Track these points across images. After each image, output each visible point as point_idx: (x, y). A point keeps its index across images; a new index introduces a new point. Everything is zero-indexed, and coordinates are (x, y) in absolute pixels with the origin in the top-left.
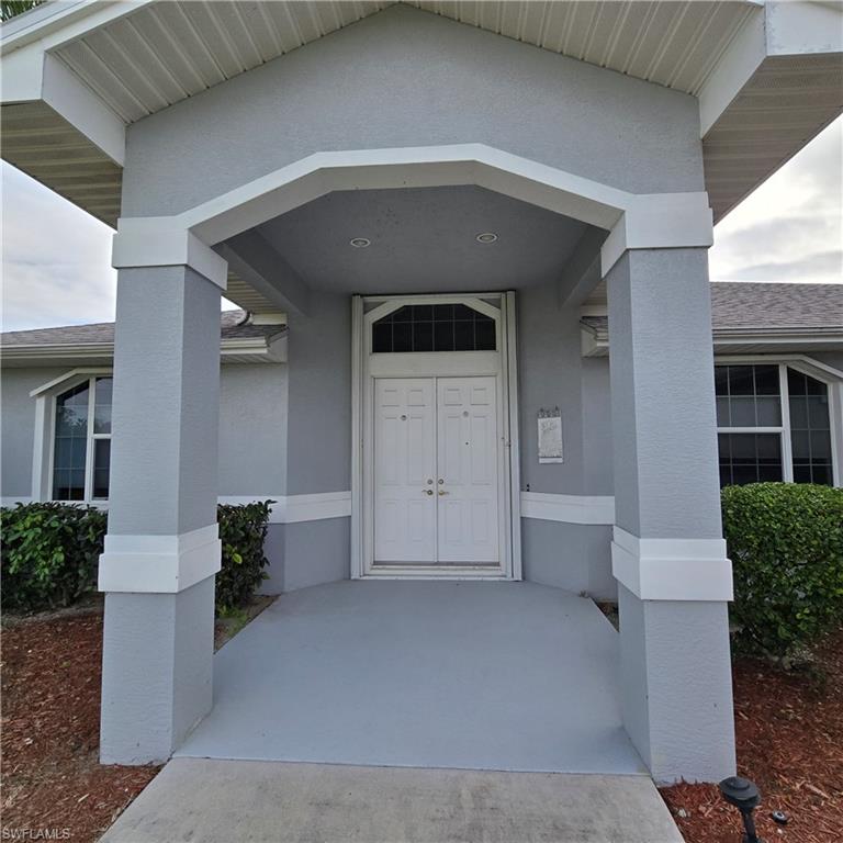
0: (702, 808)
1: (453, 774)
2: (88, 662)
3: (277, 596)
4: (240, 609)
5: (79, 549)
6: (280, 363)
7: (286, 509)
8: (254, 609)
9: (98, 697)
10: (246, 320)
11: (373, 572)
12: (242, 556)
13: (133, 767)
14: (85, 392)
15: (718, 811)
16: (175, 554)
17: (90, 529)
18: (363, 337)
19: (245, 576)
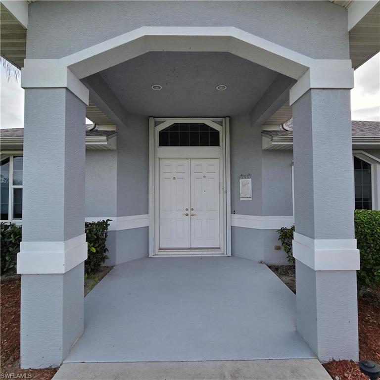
0: (346, 375)
1: (218, 363)
2: (12, 307)
3: (112, 267)
4: (94, 274)
5: (5, 246)
6: (113, 150)
7: (116, 224)
8: (101, 274)
9: (19, 327)
10: (94, 128)
11: (159, 253)
12: (95, 248)
13: (40, 369)
14: (8, 163)
15: (354, 375)
16: (63, 252)
17: (12, 236)
18: (154, 138)
19: (97, 258)
